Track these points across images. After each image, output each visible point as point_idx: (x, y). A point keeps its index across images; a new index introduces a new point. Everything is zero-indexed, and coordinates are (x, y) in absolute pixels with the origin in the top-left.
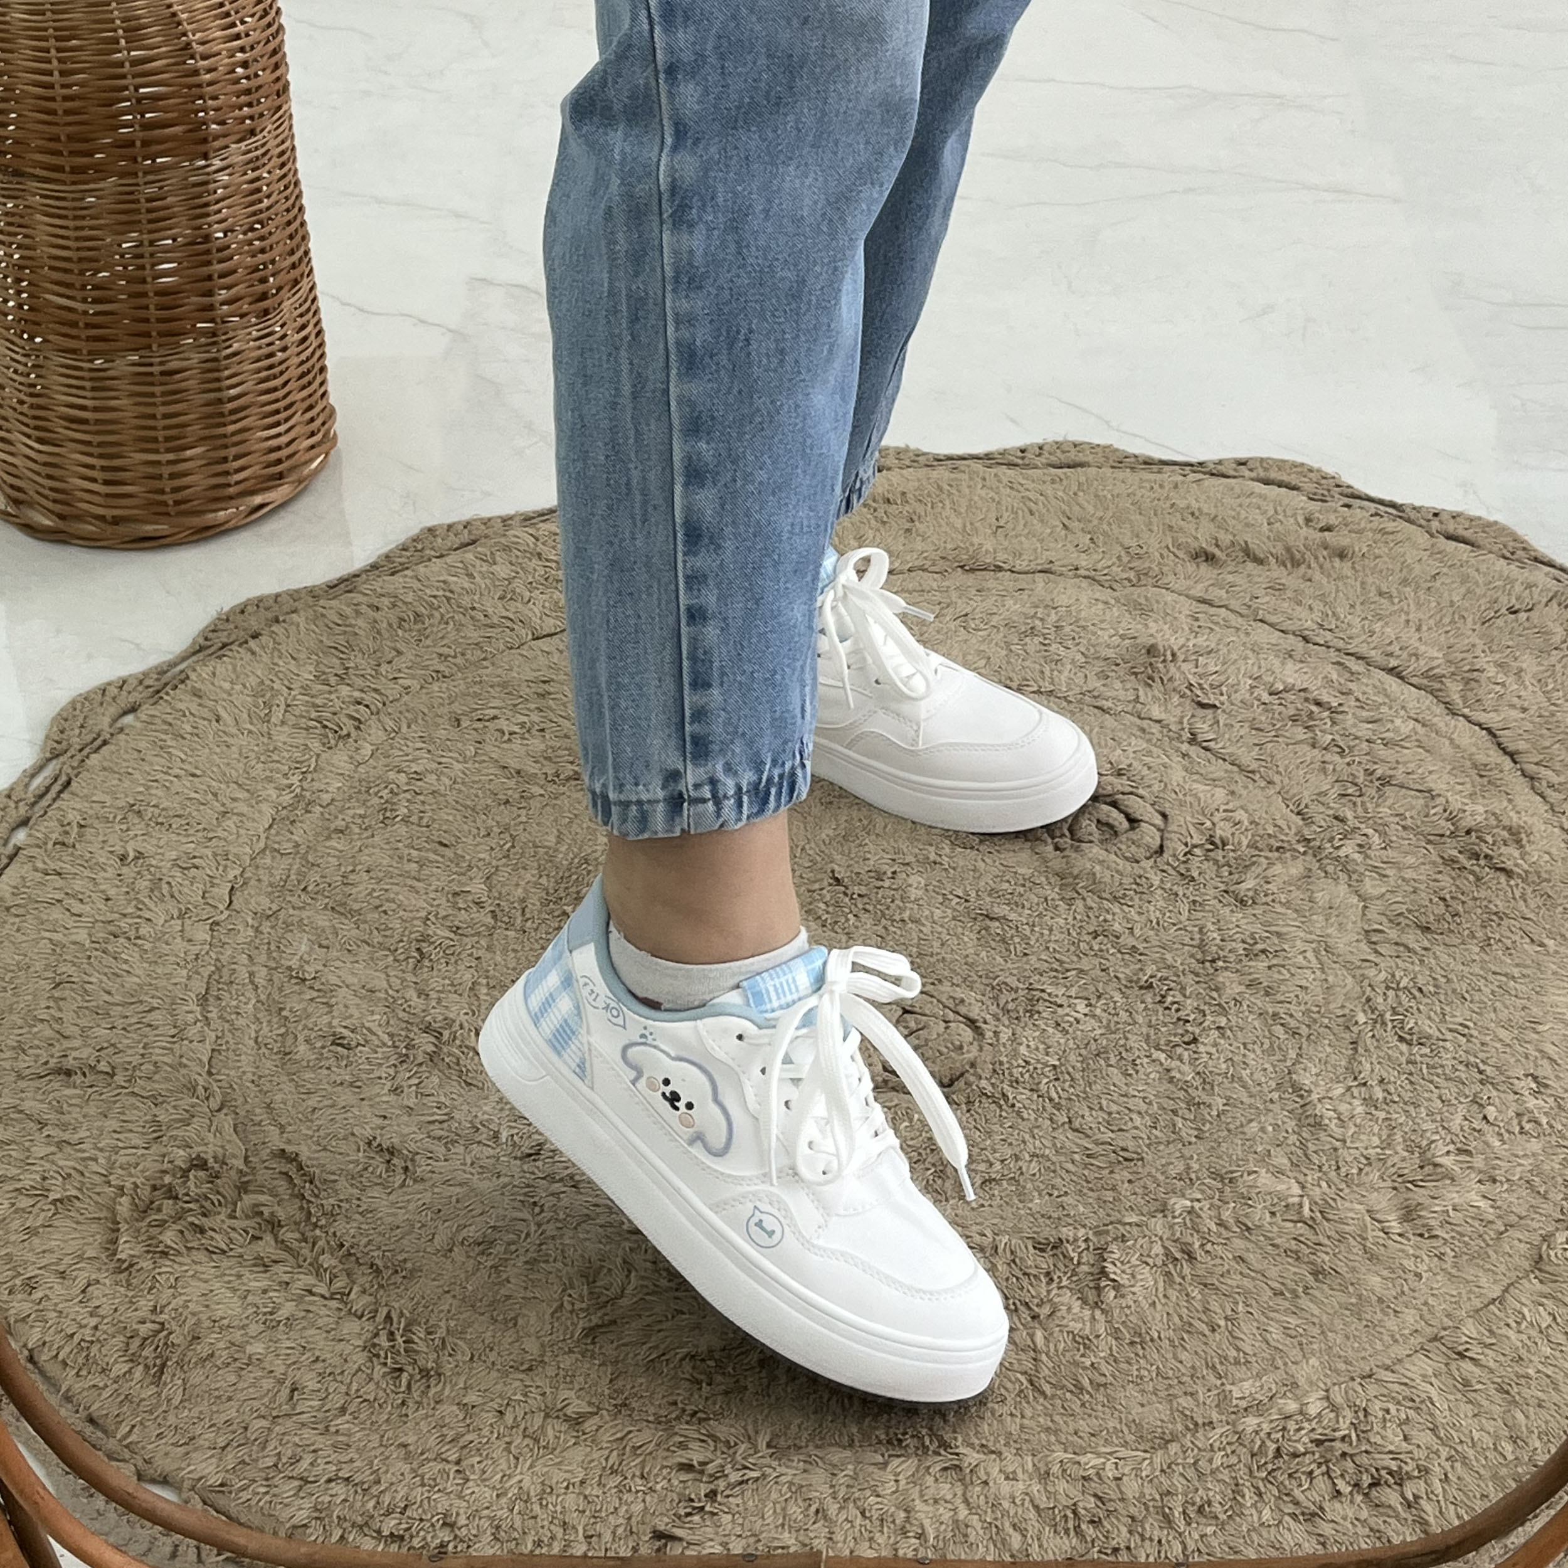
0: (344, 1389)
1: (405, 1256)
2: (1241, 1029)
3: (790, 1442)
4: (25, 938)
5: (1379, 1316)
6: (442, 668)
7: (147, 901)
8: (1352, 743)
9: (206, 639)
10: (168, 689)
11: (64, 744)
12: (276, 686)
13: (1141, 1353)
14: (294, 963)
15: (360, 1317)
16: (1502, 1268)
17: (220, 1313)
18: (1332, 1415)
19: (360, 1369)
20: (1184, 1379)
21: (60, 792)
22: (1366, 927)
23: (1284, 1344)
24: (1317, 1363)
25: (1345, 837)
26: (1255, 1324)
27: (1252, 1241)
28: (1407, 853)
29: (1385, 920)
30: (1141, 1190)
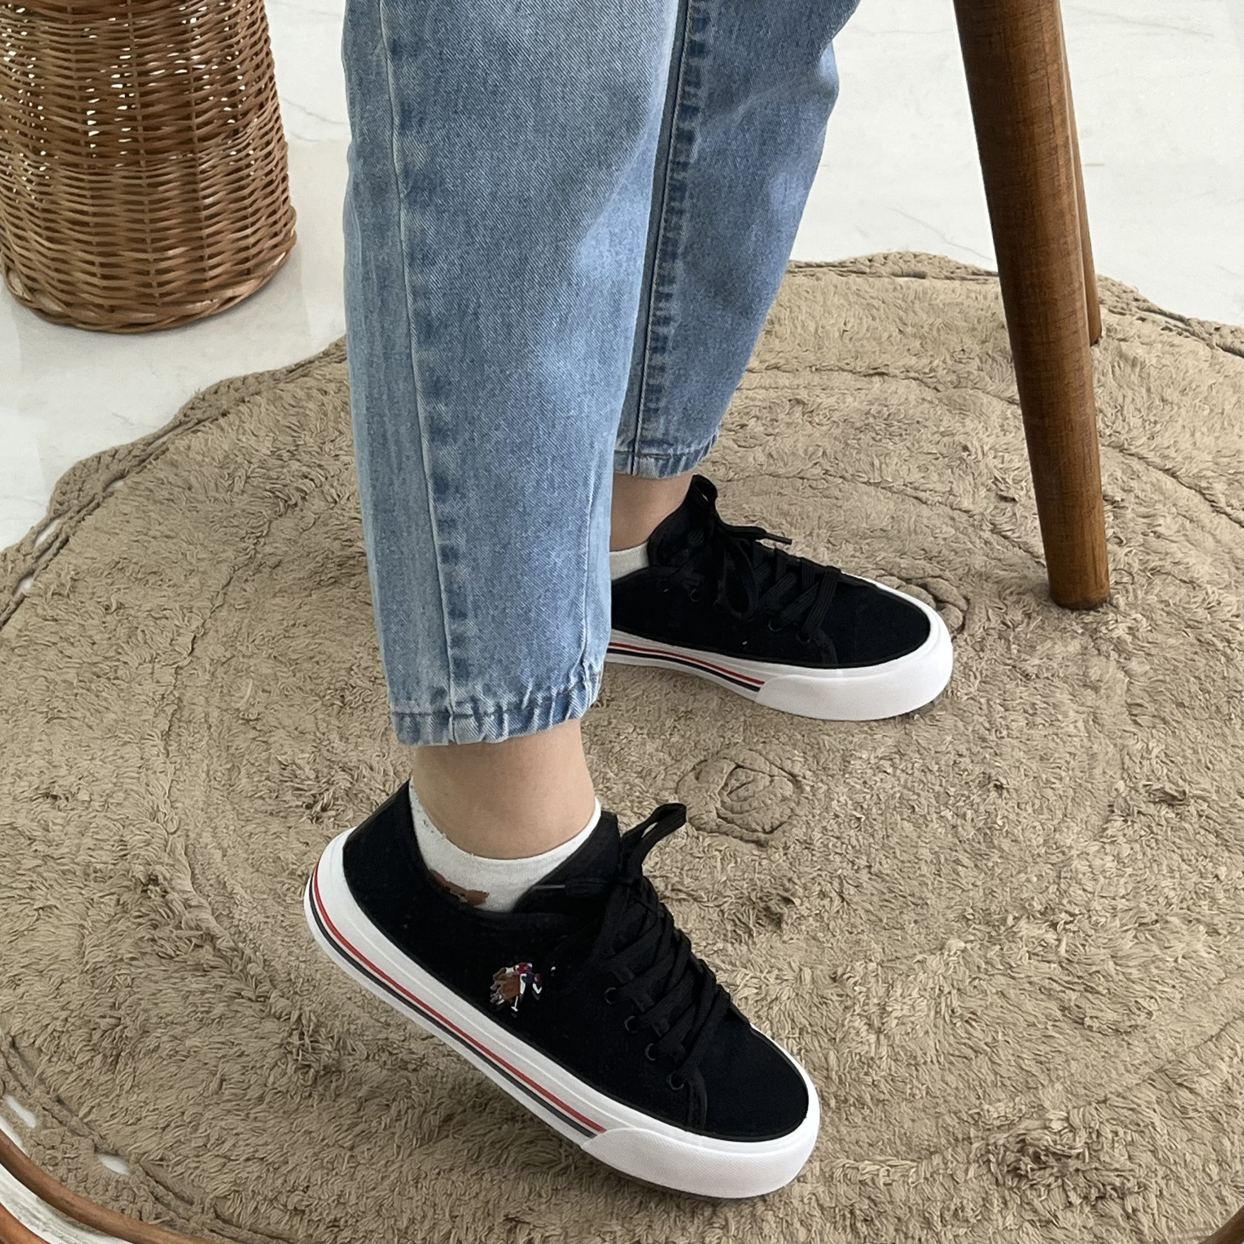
0: (263, 1081)
1: (317, 967)
2: (1016, 790)
4: (25, 675)
5: (1116, 1047)
7: (125, 646)
8: (1129, 536)
9: (185, 415)
10: (151, 459)
11: (65, 506)
12: (239, 460)
13: (915, 1073)
14: (241, 705)
15: (278, 1019)
16: (1221, 1009)
17: (166, 1011)
18: (1071, 1135)
19: (276, 1065)
20: (949, 1098)
21: (61, 548)
22: (1129, 701)
23: (1035, 1069)
24: (1061, 1088)
25: (1116, 621)
26: (1011, 1051)
27: (1013, 978)
28: (1169, 635)
29: (1146, 696)
30: (925, 930)
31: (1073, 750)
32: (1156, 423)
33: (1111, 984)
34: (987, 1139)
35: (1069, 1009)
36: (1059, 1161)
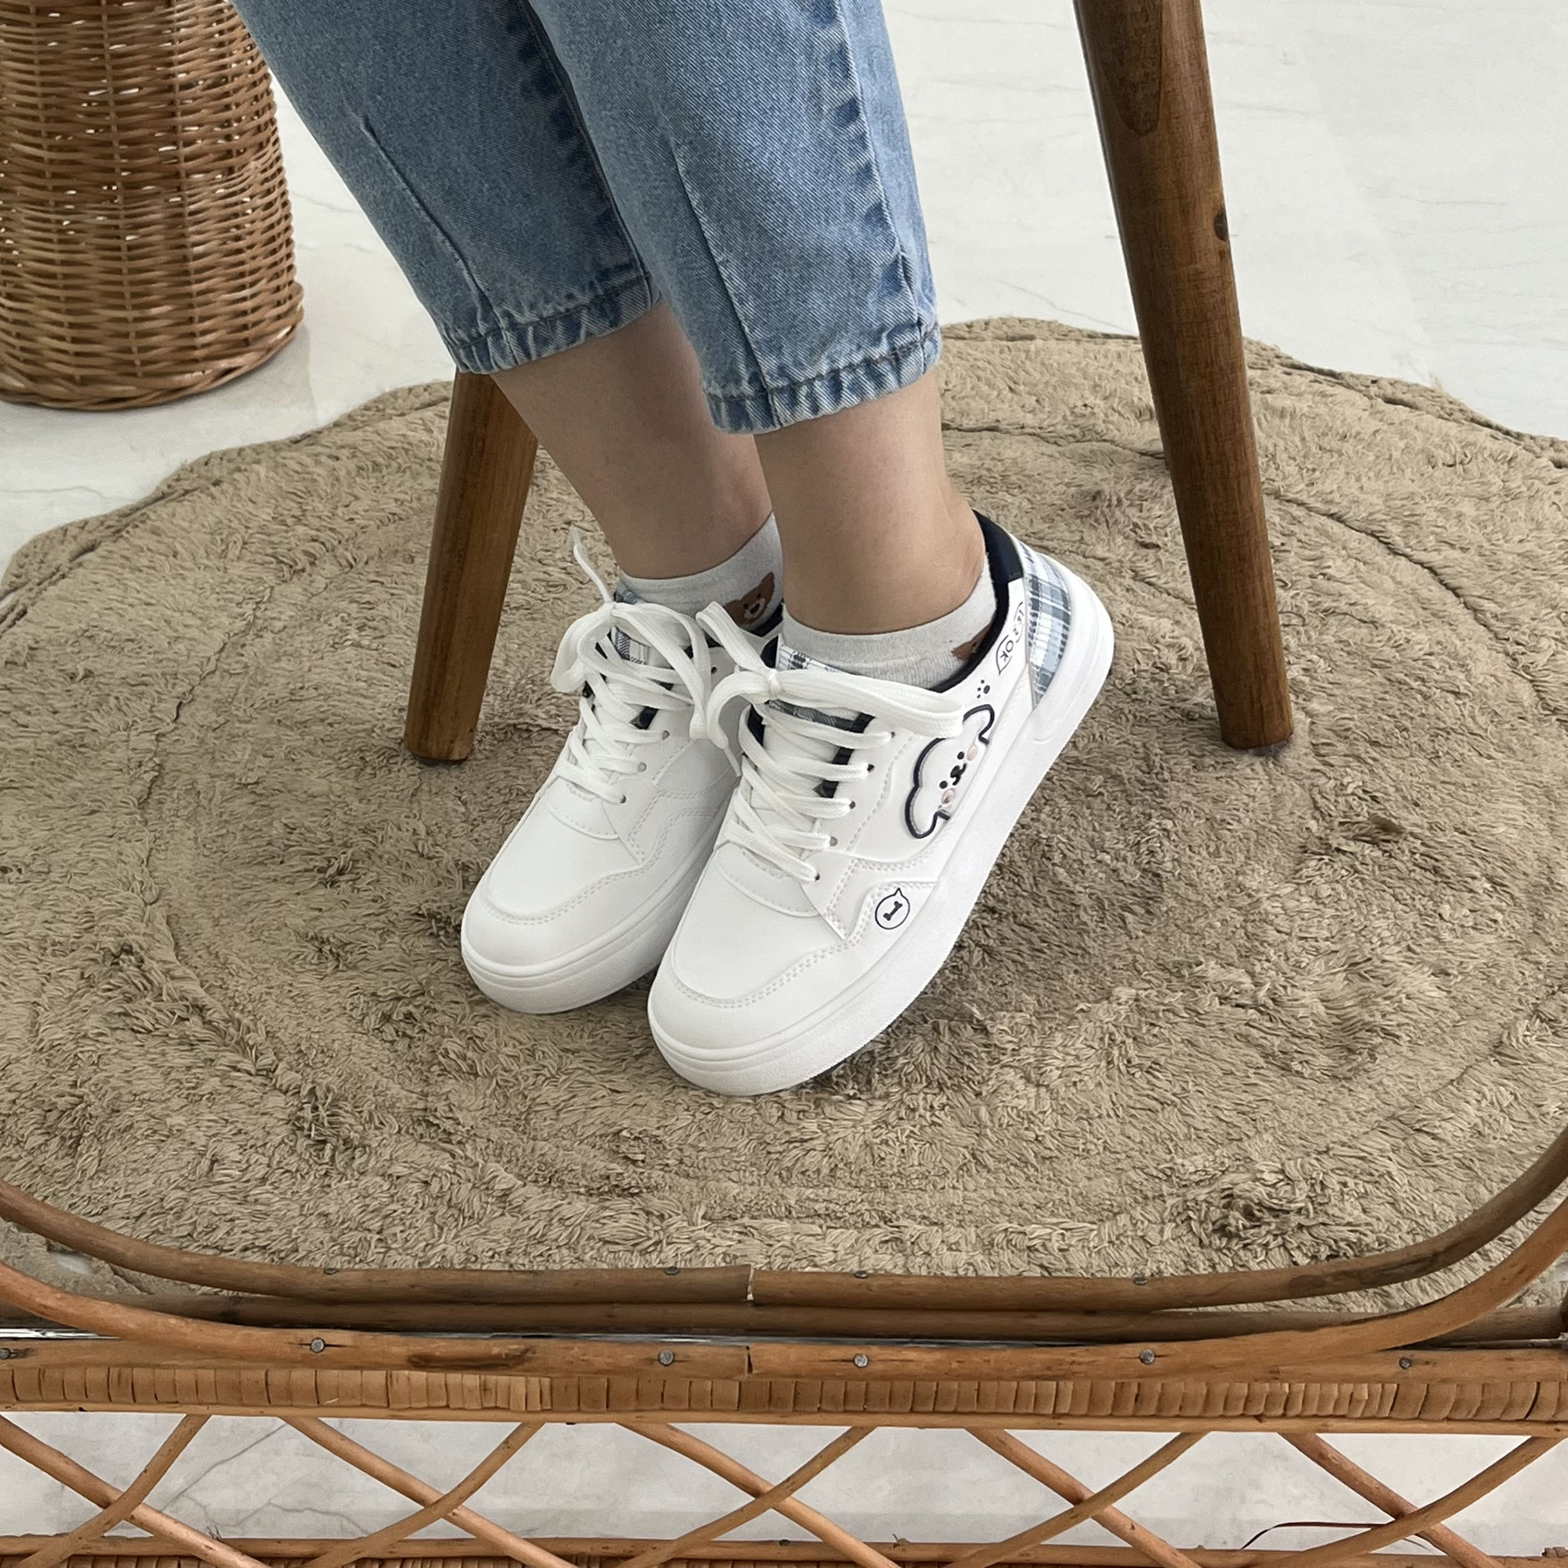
0: (264, 1160)
1: (334, 1036)
2: (1188, 833)
3: (726, 1214)
5: (1335, 1094)
6: (398, 511)
7: (94, 714)
8: (1295, 578)
9: (169, 486)
10: (129, 529)
11: (23, 580)
12: (234, 525)
13: (1087, 1127)
14: (238, 770)
15: (285, 1093)
16: (1461, 1052)
17: (142, 1088)
18: (1288, 1188)
19: (283, 1142)
20: (1133, 1153)
21: (18, 618)
22: (1312, 741)
23: (1237, 1120)
24: (1271, 1139)
25: (1289, 663)
26: (1205, 1101)
27: (1203, 1026)
28: (1354, 676)
29: (1330, 734)
30: (1088, 981)
31: (1252, 792)
32: (1314, 470)
33: (1324, 1027)
34: (1184, 1195)
35: (1273, 1055)
36: (1277, 1216)
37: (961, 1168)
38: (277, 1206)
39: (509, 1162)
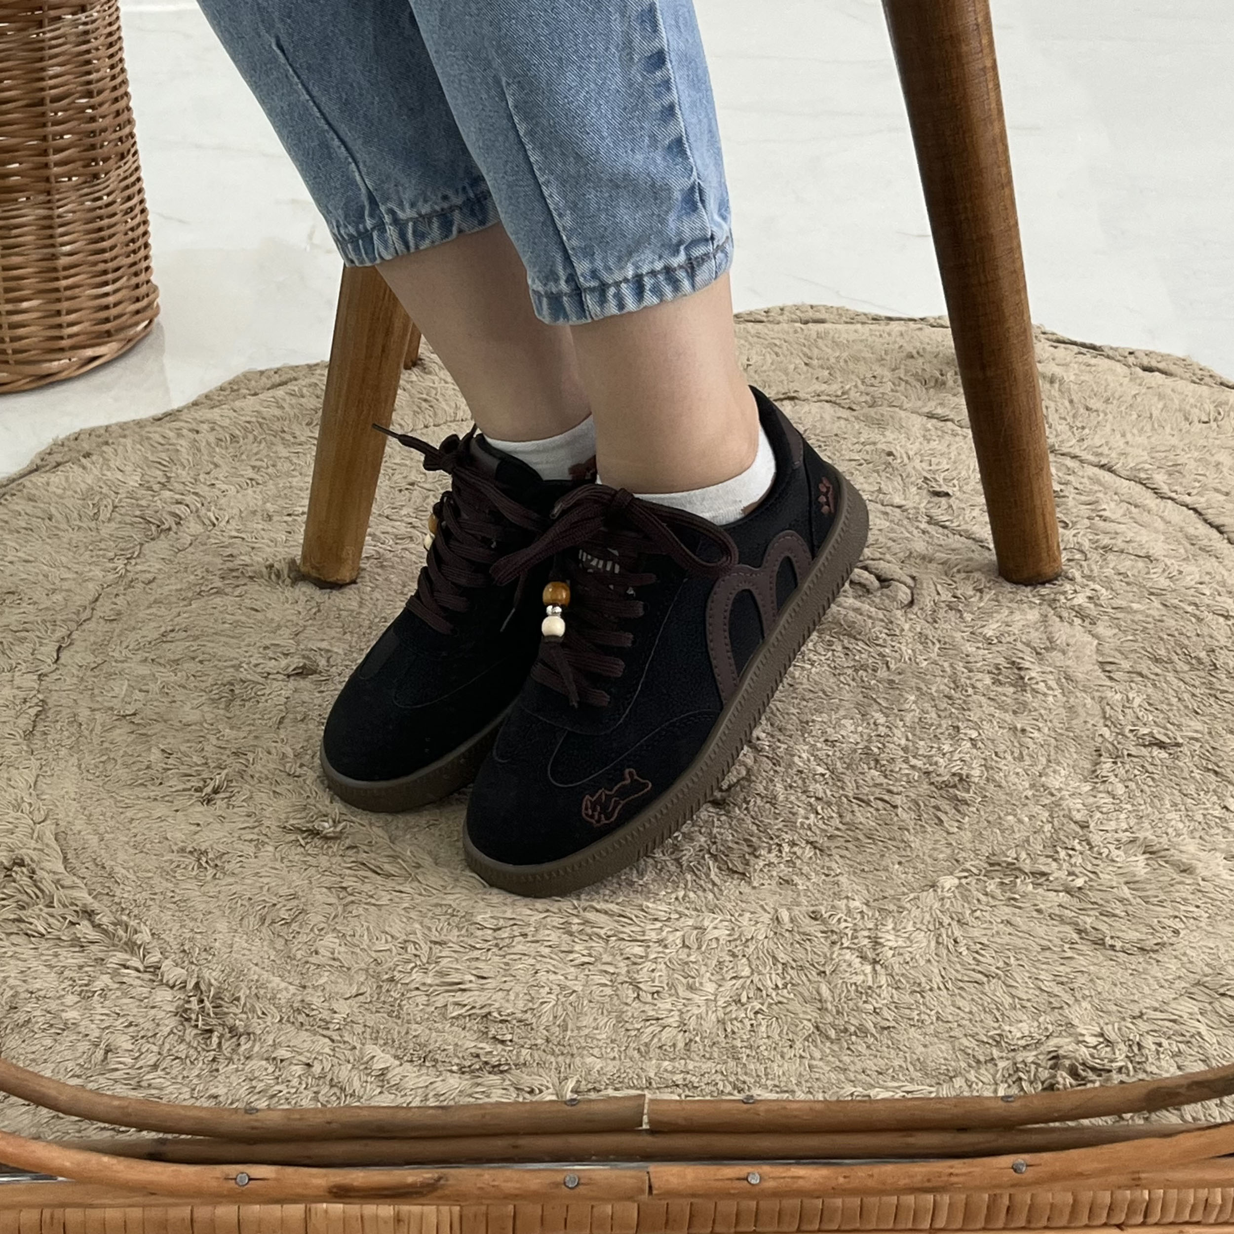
0: (155, 1049)
1: (215, 936)
2: (993, 741)
3: (590, 1086)
5: (1144, 965)
6: (255, 476)
8: (1074, 520)
9: (43, 460)
12: (105, 491)
13: (920, 1000)
14: (116, 704)
15: (172, 987)
17: (38, 986)
18: (1108, 1049)
19: (171, 1032)
20: (964, 1022)
22: (1100, 659)
23: (1057, 989)
24: (1089, 1007)
25: (1075, 591)
26: (1027, 975)
27: (1020, 908)
28: (1134, 602)
29: (1118, 654)
30: (911, 870)
32: (1083, 428)
33: (1130, 907)
34: (1014, 1058)
35: (1085, 931)
36: (1100, 1075)
37: (806, 1039)
38: (170, 1089)
39: (385, 1044)
